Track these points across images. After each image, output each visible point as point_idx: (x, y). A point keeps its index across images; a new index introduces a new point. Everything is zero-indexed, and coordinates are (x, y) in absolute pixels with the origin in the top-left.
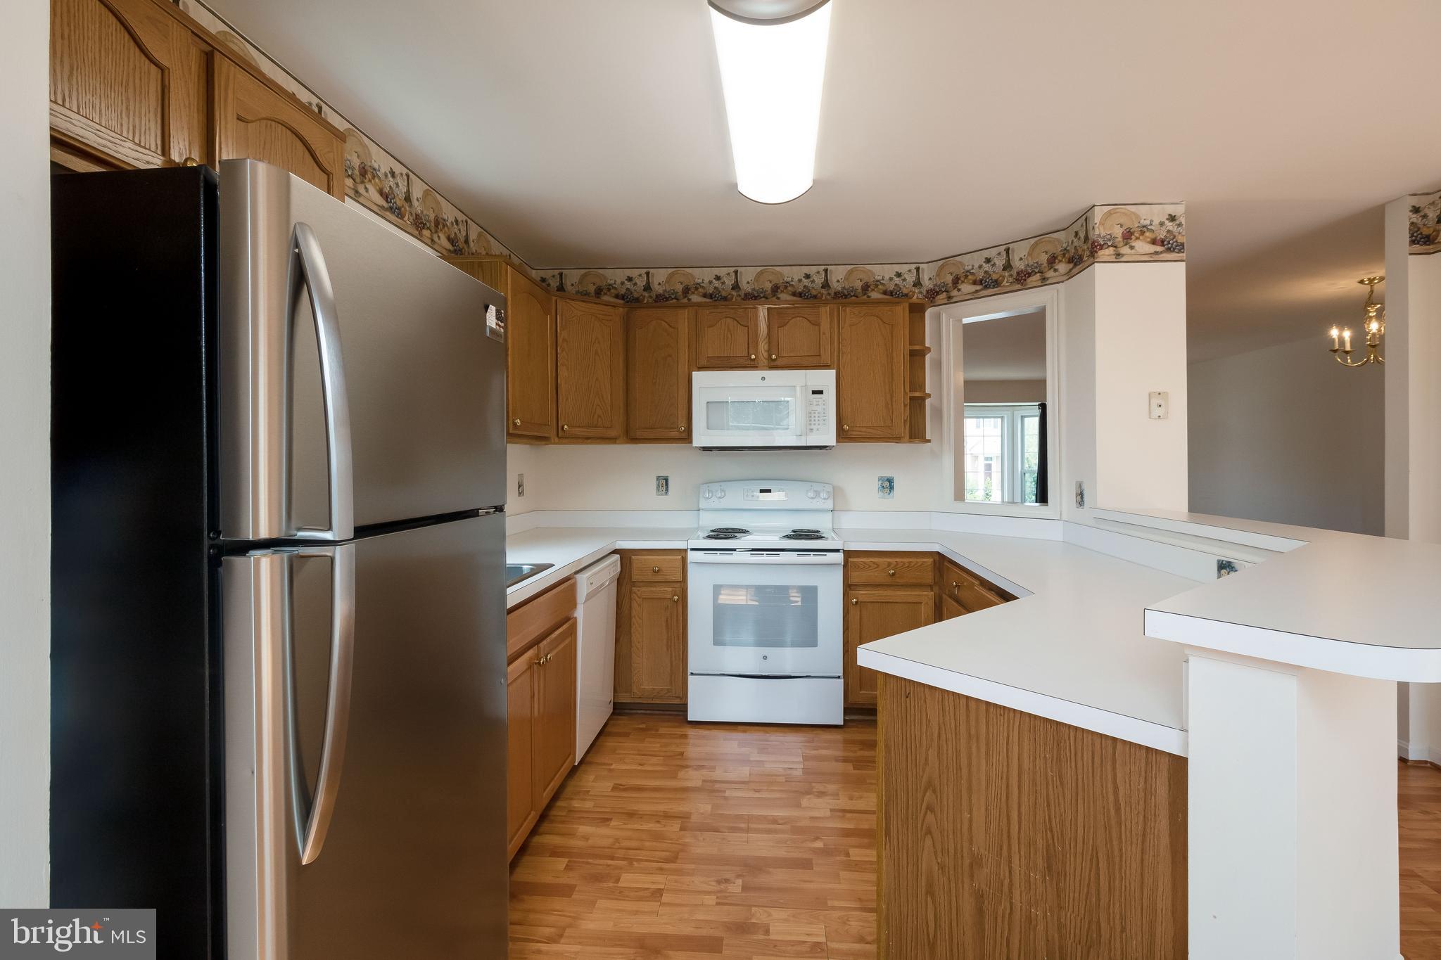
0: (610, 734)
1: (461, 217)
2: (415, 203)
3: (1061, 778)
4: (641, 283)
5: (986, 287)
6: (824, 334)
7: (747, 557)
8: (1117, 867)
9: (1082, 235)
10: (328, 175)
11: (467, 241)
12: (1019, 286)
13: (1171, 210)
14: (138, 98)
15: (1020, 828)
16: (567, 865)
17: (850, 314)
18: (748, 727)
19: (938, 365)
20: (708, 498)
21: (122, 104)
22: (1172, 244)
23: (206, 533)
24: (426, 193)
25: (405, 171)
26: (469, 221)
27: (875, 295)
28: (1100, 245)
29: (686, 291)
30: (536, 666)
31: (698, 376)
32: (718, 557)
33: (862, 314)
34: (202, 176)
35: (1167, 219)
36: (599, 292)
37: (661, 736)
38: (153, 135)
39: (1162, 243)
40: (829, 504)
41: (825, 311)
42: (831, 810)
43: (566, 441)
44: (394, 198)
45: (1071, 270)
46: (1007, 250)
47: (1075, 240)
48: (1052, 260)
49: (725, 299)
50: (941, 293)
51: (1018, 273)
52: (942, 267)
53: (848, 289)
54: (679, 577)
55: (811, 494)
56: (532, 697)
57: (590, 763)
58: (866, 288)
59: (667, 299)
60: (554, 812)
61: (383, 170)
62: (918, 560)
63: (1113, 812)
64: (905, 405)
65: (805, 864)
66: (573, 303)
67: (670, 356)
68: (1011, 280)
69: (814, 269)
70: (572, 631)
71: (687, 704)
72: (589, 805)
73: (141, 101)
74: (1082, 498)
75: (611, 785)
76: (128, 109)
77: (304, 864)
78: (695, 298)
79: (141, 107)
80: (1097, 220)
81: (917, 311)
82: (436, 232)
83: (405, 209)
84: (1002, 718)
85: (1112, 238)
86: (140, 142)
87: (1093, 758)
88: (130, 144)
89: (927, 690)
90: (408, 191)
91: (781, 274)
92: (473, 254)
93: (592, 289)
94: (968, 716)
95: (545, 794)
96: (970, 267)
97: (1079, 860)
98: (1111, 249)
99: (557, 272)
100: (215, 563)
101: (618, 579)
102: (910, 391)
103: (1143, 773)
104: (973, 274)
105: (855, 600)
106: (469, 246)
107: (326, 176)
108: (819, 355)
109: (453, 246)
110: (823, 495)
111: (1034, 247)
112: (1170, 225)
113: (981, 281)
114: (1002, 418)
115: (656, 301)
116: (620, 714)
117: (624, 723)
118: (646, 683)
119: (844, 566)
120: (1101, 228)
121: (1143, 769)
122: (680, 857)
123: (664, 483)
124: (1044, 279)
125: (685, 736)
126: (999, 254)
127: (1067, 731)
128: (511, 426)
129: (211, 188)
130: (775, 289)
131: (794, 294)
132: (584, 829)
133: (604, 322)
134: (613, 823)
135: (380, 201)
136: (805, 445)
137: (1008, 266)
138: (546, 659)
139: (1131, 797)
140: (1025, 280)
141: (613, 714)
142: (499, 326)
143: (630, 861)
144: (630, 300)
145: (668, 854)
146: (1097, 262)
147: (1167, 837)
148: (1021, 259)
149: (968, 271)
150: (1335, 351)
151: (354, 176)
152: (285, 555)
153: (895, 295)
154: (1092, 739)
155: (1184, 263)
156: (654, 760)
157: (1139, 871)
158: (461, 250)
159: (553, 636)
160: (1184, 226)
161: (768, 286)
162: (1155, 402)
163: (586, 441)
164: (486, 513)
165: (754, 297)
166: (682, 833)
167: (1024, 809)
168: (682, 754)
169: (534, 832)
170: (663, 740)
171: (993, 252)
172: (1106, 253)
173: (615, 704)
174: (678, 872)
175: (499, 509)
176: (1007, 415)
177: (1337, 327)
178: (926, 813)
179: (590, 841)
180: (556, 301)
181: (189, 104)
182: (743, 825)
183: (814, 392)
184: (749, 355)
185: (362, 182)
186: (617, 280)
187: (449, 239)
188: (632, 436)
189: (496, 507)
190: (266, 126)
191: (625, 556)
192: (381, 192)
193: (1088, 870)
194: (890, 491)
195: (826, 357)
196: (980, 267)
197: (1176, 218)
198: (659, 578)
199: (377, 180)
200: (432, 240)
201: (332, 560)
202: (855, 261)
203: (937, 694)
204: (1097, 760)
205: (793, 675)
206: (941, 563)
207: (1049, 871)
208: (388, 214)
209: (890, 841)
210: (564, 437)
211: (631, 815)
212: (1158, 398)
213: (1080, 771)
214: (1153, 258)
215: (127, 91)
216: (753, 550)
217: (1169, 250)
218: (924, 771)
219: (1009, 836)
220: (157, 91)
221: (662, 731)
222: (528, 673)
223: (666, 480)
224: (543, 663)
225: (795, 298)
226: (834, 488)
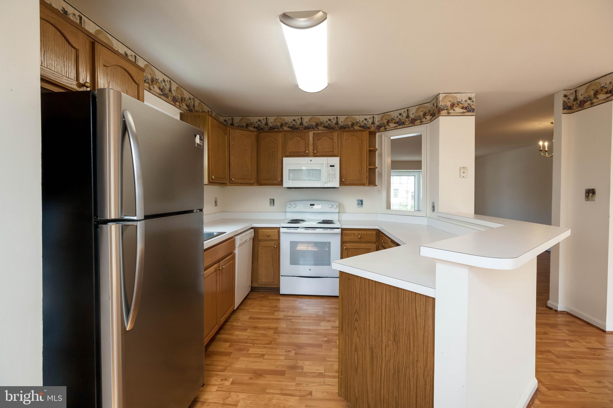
0: (249, 299)
1: (192, 97)
2: (173, 92)
3: (399, 308)
4: (264, 122)
5: (399, 125)
6: (335, 143)
7: (303, 231)
8: (416, 338)
9: (435, 105)
10: (138, 85)
11: (194, 106)
12: (412, 125)
13: (469, 95)
14: (67, 61)
15: (385, 326)
16: (229, 345)
17: (345, 135)
18: (303, 297)
19: (381, 155)
20: (289, 208)
21: (62, 63)
22: (470, 109)
23: (93, 216)
24: (177, 88)
25: (169, 79)
26: (195, 98)
27: (356, 128)
28: (442, 109)
29: (282, 125)
30: (218, 271)
31: (285, 159)
32: (292, 230)
33: (350, 135)
34: (91, 94)
35: (468, 99)
36: (247, 125)
37: (269, 299)
38: (73, 74)
39: (466, 108)
40: (337, 210)
41: (335, 134)
42: (332, 327)
43: (233, 184)
44: (165, 91)
45: (431, 119)
46: (408, 110)
47: (433, 107)
48: (425, 114)
49: (297, 129)
50: (382, 127)
51: (412, 119)
52: (383, 117)
53: (345, 125)
54: (277, 238)
55: (330, 206)
56: (217, 282)
57: (240, 309)
58: (353, 125)
59: (274, 129)
60: (226, 327)
61: (160, 80)
62: (370, 232)
63: (415, 319)
64: (367, 172)
65: (320, 346)
66: (236, 130)
67: (275, 151)
68: (409, 122)
69: (332, 117)
70: (233, 258)
71: (280, 288)
72: (239, 324)
73: (69, 62)
74: (434, 208)
75: (248, 317)
76: (64, 65)
77: (127, 330)
78: (285, 128)
79: (69, 64)
80: (441, 99)
81: (372, 134)
82: (182, 103)
83: (169, 94)
84: (380, 287)
85: (446, 106)
86: (68, 77)
87: (409, 300)
88: (65, 78)
89: (356, 277)
90: (170, 87)
91: (319, 119)
92: (196, 111)
93: (244, 124)
94: (369, 286)
95: (222, 319)
96: (393, 117)
97: (404, 336)
98: (446, 111)
99: (230, 118)
100: (96, 227)
101: (253, 239)
102: (369, 166)
103: (424, 305)
104: (394, 119)
105: (345, 248)
106: (195, 108)
107: (137, 85)
108: (333, 152)
109: (188, 108)
110: (335, 207)
111: (418, 109)
112: (469, 102)
113: (398, 122)
114: (415, 176)
115: (270, 130)
116: (254, 291)
117: (255, 295)
118: (264, 279)
119: (341, 234)
120: (442, 103)
121: (424, 303)
122: (272, 343)
123: (272, 202)
124: (421, 122)
125: (279, 300)
126: (405, 112)
127: (401, 291)
128: (210, 179)
129: (94, 98)
130: (317, 125)
131: (324, 127)
132: (237, 333)
133: (248, 138)
134: (248, 331)
135: (159, 92)
136: (327, 187)
137: (408, 117)
138: (222, 268)
139: (420, 313)
140: (414, 122)
141: (251, 291)
142: (201, 142)
143: (254, 344)
144: (259, 129)
145: (268, 341)
146: (441, 116)
147: (432, 327)
148: (413, 114)
149: (392, 118)
150: (541, 151)
151: (149, 83)
152: (120, 224)
153: (364, 127)
154: (409, 294)
155: (474, 116)
156: (265, 308)
157: (423, 339)
158: (191, 110)
159: (225, 259)
160: (474, 102)
161: (314, 124)
162: (462, 171)
163: (241, 185)
164: (196, 211)
165: (308, 128)
166: (274, 334)
167: (387, 319)
168: (277, 306)
169: (217, 333)
170: (271, 301)
171: (402, 111)
172: (444, 112)
173: (252, 287)
174: (272, 348)
175: (201, 210)
176: (417, 175)
177: (542, 141)
178: (355, 322)
179: (239, 337)
180: (229, 129)
181: (86, 62)
182: (297, 332)
183: (331, 166)
184: (305, 151)
185: (152, 85)
186: (255, 121)
187: (187, 105)
188: (259, 183)
189: (200, 210)
190: (114, 68)
191: (256, 230)
192: (159, 88)
193: (407, 339)
194: (362, 205)
195: (336, 152)
196: (397, 117)
197: (472, 98)
198: (269, 238)
199: (158, 84)
200: (180, 106)
201: (137, 226)
202: (348, 114)
203: (359, 279)
204: (410, 301)
205: (321, 276)
206: (379, 234)
207: (395, 341)
208: (162, 97)
209: (343, 333)
210: (233, 183)
211: (255, 328)
212: (463, 169)
213: (405, 305)
214: (462, 114)
215: (64, 59)
216: (306, 228)
217: (469, 111)
218: (354, 306)
219: (382, 329)
220: (74, 58)
221: (270, 297)
222: (215, 273)
223: (274, 200)
224: (221, 269)
225: (324, 129)
226: (339, 204)
